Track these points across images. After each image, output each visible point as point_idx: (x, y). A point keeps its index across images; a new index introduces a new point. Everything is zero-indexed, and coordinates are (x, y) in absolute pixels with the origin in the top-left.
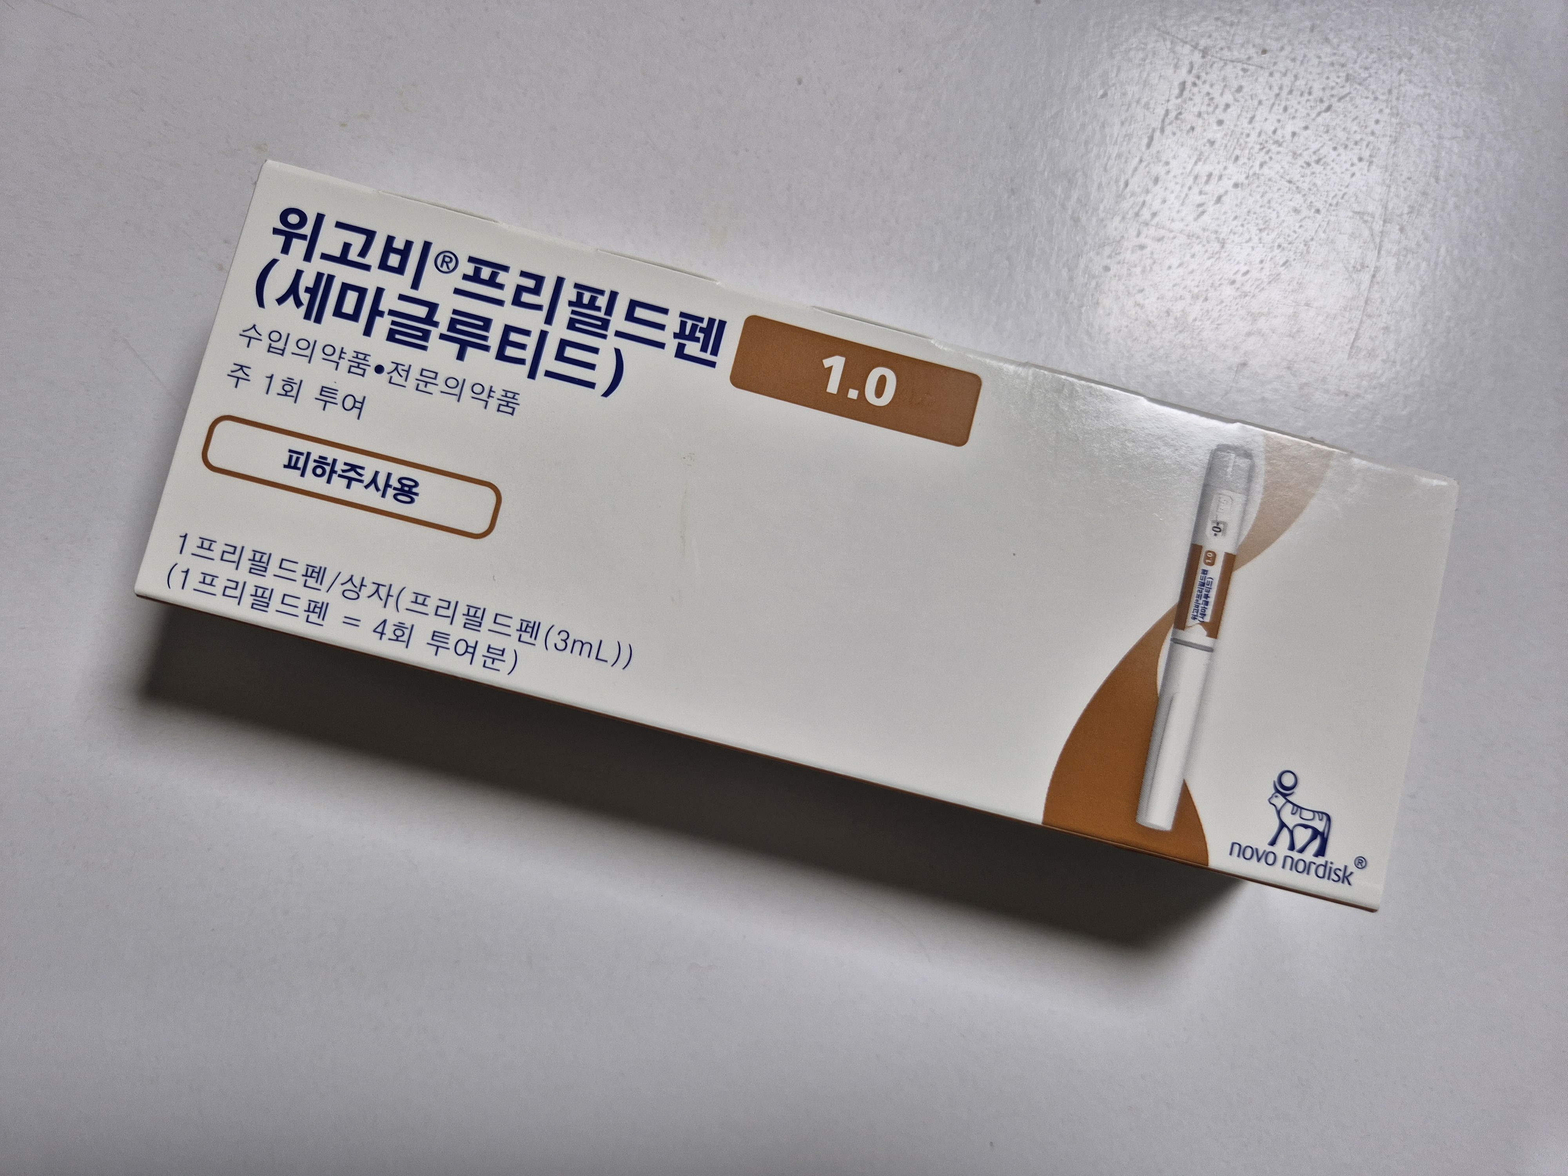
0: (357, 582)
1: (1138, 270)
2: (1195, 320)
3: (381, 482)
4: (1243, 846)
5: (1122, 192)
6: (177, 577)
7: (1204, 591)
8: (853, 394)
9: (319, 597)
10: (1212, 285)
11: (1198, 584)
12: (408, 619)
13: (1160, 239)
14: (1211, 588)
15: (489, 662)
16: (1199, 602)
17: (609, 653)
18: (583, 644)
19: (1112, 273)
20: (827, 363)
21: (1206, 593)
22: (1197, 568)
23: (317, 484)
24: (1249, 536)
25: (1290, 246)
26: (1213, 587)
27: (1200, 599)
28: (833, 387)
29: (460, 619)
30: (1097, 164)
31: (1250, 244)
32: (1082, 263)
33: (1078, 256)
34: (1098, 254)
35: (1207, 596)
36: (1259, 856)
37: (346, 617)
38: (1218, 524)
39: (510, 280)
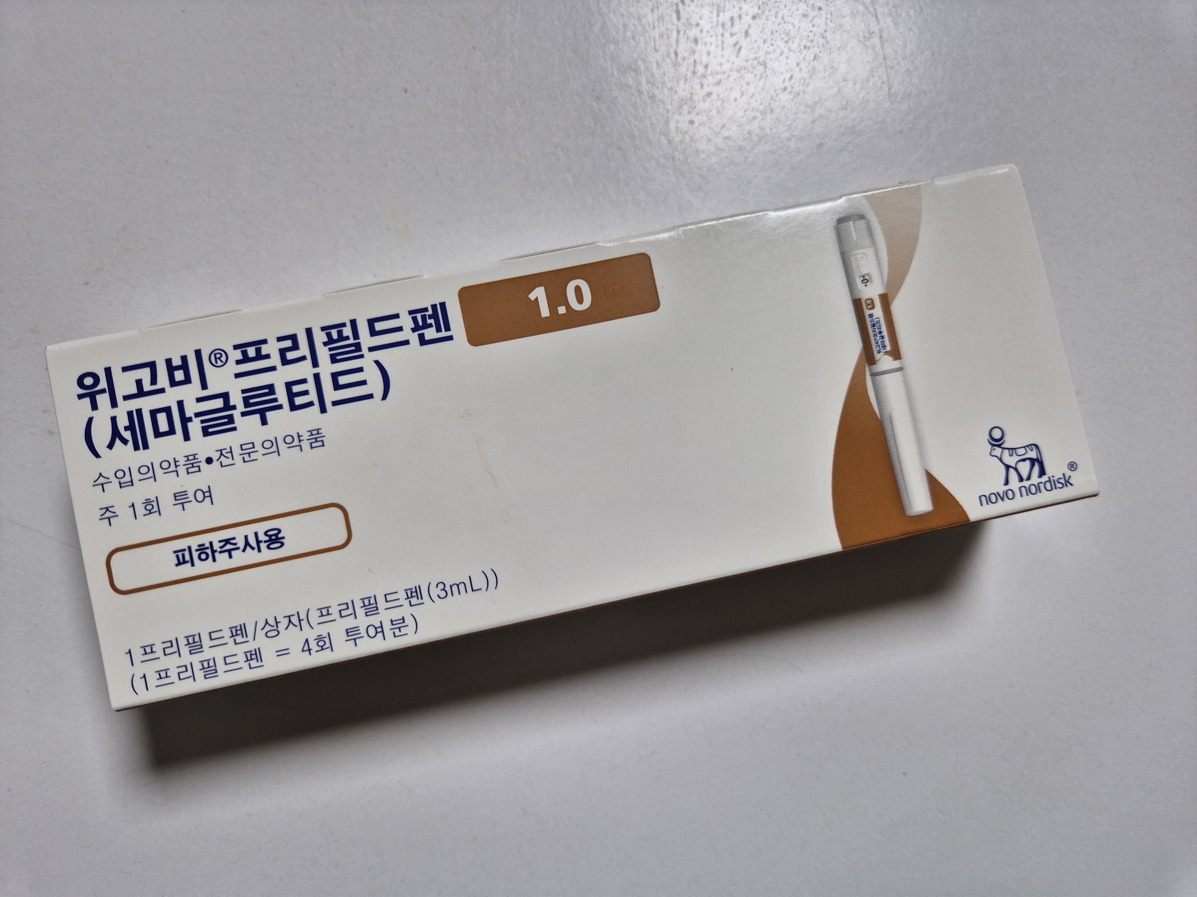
0: (272, 622)
1: (714, 113)
2: (771, 130)
3: (252, 541)
4: (987, 495)
5: (676, 62)
6: (139, 684)
7: (876, 329)
8: (562, 310)
9: (251, 646)
10: (771, 98)
11: (870, 327)
12: (323, 630)
13: (719, 83)
14: (880, 325)
15: (397, 632)
16: (877, 339)
17: (479, 582)
18: (458, 586)
19: (696, 124)
20: (532, 296)
21: (879, 330)
22: (864, 316)
23: (207, 566)
24: (889, 276)
25: (812, 43)
26: (881, 324)
27: (877, 337)
28: (545, 312)
29: (361, 612)
30: (648, 49)
31: (784, 56)
32: (672, 125)
33: (667, 123)
34: (680, 114)
35: (880, 332)
36: (1001, 497)
37: (277, 651)
38: (864, 277)
39: (272, 348)
